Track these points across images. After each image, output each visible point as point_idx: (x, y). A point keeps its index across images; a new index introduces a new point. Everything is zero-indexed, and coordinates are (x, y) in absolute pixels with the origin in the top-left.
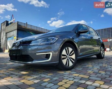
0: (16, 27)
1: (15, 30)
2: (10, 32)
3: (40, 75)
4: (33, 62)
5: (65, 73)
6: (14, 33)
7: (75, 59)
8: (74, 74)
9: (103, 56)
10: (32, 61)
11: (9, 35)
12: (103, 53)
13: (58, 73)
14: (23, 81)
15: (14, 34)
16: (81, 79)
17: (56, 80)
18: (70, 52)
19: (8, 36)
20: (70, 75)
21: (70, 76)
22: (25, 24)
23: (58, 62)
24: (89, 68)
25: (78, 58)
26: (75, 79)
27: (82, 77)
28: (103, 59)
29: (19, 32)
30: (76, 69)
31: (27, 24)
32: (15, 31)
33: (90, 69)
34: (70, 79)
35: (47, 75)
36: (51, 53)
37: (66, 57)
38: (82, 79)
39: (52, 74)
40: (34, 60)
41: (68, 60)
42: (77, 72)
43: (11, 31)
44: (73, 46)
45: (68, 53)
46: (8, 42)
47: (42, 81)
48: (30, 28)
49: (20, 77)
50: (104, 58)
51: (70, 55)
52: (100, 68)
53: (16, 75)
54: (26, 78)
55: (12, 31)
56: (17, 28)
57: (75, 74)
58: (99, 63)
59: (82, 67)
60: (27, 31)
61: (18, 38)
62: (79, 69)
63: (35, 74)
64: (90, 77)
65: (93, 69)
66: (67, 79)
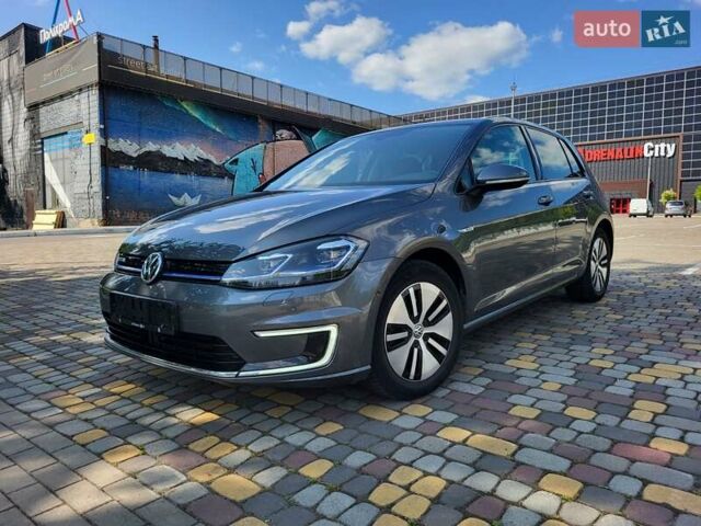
0: (90, 71)
1: (89, 87)
2: (52, 100)
3: (278, 433)
4: (242, 374)
5: (401, 422)
6: (84, 106)
7: (450, 339)
8: (445, 426)
9: (598, 287)
10: (238, 368)
11: (49, 118)
12: (604, 270)
13: (369, 419)
14: (201, 476)
15: (85, 112)
16: (476, 467)
17: (360, 471)
18: (426, 308)
19: (44, 128)
20: (425, 435)
21: (426, 443)
22: (144, 47)
23: (369, 367)
24: (523, 381)
25: (466, 326)
26: (449, 460)
27: (485, 453)
28: (601, 308)
29: (115, 103)
30: (454, 386)
31: (156, 47)
32: (84, 95)
33: (524, 391)
34: (424, 463)
35: (311, 430)
36: (333, 330)
37: (405, 334)
38: (484, 463)
39: (337, 427)
40: (245, 363)
41: (416, 350)
42: (461, 412)
43: (61, 97)
44: (442, 272)
45: (416, 314)
46: (48, 165)
47: (297, 473)
48: (177, 74)
49: (180, 448)
50: (604, 301)
51: (427, 324)
52: (573, 381)
53: (158, 432)
54: (212, 454)
55: (70, 94)
56: (95, 78)
57: (452, 424)
58: (574, 340)
59: (485, 373)
60: (163, 96)
61: (111, 140)
62: (467, 388)
63: (251, 427)
64: (521, 447)
65: (538, 387)
66: (410, 465)
